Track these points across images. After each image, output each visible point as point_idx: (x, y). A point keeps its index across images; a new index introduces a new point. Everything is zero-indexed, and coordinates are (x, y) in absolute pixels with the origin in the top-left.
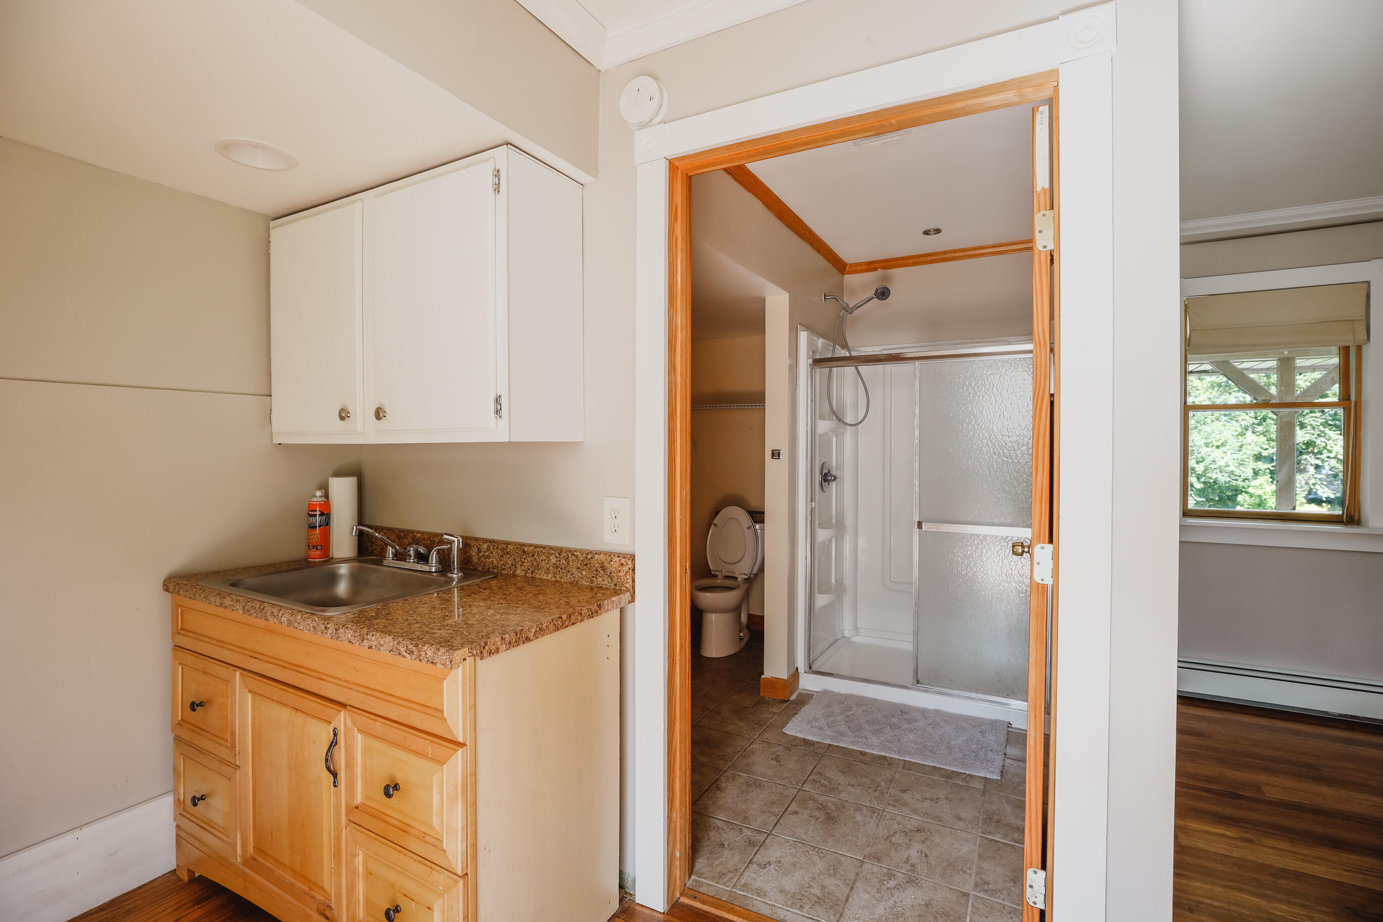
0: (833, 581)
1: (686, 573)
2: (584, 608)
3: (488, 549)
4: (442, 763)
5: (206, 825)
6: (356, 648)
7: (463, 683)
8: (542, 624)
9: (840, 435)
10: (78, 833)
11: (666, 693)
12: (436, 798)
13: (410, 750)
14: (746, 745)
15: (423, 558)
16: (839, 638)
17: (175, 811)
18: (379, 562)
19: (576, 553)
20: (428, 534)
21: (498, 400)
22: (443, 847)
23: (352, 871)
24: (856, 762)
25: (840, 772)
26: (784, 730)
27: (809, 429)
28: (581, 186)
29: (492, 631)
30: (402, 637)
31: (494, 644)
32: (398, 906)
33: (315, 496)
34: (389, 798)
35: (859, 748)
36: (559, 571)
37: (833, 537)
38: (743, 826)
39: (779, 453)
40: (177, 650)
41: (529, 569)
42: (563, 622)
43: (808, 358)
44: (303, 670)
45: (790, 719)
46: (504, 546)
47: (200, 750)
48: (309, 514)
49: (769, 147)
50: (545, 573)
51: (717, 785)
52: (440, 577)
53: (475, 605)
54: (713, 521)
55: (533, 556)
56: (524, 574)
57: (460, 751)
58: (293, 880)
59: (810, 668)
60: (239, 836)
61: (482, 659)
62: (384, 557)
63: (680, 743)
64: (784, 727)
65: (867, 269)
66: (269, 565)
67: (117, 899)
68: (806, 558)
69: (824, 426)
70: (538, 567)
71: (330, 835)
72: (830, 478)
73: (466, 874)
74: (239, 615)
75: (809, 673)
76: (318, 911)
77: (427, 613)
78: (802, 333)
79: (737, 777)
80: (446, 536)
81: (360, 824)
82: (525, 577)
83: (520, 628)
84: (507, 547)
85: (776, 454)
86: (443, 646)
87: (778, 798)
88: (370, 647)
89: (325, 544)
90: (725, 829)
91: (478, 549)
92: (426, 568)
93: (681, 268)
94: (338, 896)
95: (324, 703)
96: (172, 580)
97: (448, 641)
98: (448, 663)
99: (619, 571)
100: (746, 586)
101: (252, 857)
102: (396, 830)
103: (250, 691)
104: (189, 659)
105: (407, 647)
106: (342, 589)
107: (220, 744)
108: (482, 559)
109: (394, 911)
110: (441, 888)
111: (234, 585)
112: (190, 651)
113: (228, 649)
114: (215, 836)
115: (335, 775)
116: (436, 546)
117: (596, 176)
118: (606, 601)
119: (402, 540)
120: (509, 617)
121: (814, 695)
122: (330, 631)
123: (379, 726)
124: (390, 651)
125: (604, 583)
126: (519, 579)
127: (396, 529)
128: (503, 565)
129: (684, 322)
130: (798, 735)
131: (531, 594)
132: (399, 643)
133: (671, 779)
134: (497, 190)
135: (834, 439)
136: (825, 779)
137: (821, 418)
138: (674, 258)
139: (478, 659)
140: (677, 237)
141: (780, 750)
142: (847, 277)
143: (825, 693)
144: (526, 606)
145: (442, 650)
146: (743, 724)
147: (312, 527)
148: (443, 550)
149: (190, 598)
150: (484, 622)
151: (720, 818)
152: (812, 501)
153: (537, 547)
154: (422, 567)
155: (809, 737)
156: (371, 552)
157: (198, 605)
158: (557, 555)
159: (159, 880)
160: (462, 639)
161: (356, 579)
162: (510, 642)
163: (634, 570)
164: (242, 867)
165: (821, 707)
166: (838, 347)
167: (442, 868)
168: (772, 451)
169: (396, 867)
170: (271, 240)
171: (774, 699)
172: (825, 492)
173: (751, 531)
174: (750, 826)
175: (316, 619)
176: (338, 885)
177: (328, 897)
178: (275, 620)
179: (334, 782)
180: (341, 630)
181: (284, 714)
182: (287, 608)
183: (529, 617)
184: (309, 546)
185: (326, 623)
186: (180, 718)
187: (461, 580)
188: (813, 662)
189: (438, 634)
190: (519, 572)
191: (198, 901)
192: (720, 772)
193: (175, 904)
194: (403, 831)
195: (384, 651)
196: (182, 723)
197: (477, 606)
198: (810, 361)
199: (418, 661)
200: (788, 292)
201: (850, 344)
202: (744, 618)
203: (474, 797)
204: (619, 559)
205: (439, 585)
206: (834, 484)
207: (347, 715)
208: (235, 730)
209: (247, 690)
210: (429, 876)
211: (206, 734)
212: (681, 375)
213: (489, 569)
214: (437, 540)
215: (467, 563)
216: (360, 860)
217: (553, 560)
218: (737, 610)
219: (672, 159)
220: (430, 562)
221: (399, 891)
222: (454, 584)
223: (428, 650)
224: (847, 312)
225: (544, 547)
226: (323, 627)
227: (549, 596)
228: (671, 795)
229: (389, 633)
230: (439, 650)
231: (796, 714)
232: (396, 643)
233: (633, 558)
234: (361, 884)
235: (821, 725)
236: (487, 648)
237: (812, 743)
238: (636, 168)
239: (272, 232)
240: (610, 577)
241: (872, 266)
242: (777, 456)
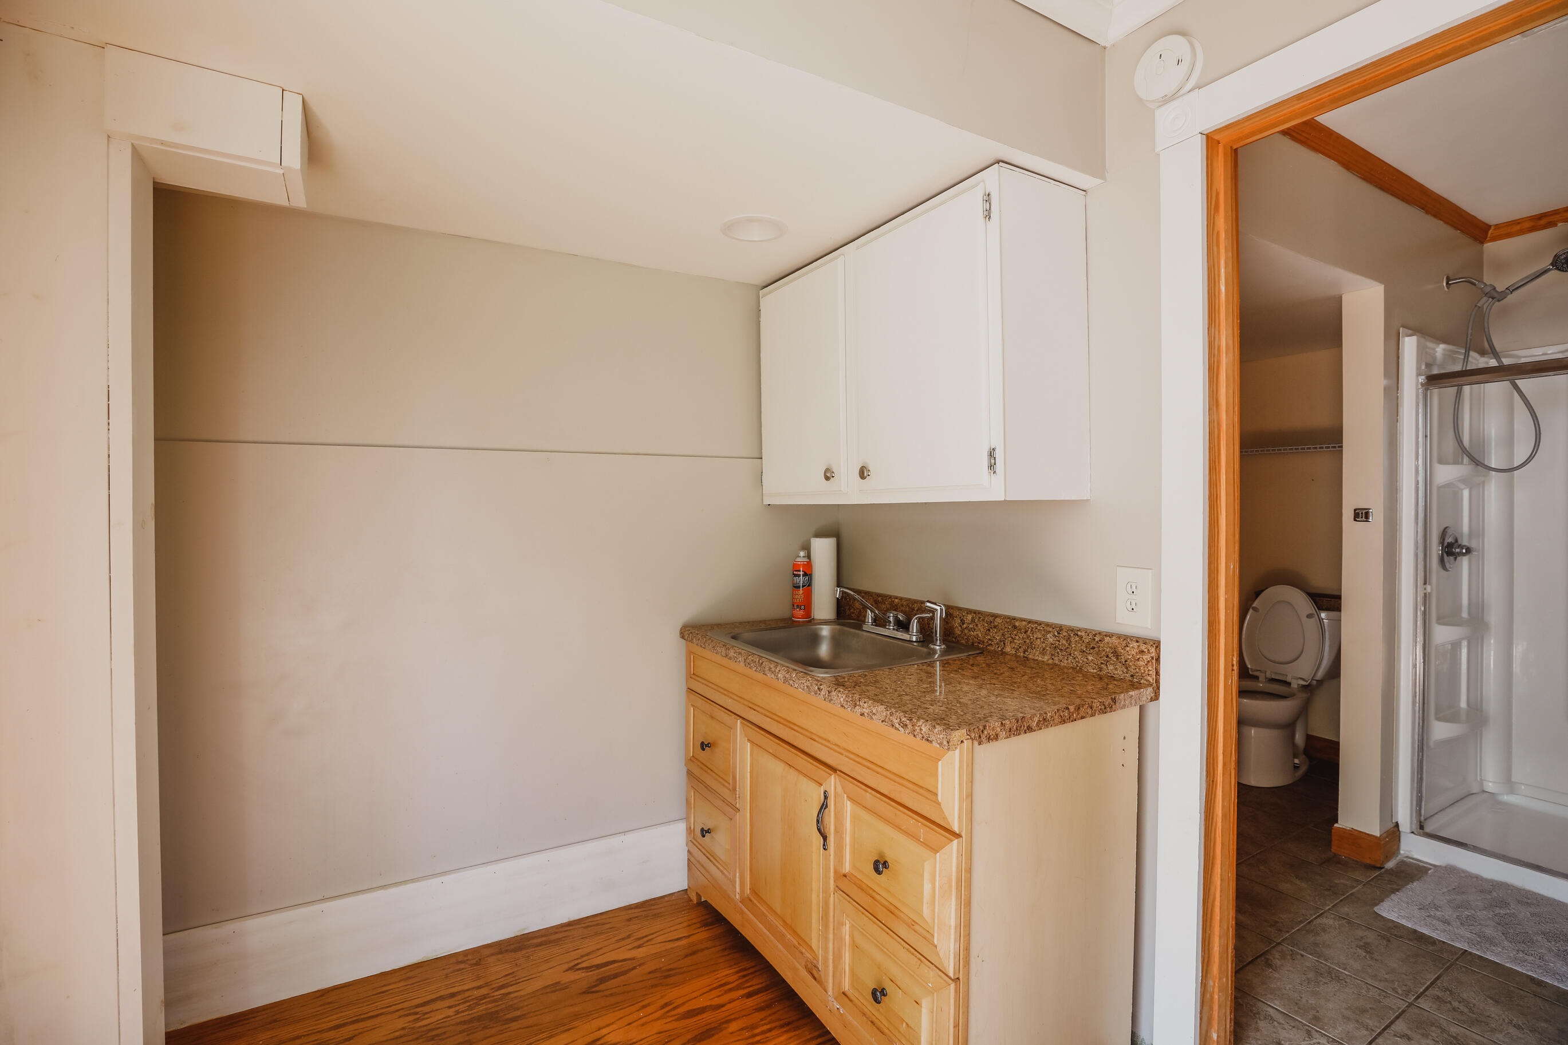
0: (1463, 704)
1: (1233, 670)
2: (1096, 701)
3: (973, 620)
4: (935, 850)
5: (711, 857)
6: (848, 713)
7: (960, 767)
8: (1046, 713)
9: (1477, 487)
10: (622, 837)
11: (1203, 822)
12: (927, 887)
13: (900, 829)
14: (1311, 915)
15: (903, 626)
16: (1474, 792)
17: (687, 838)
18: (859, 627)
19: (1079, 633)
20: (907, 600)
21: (991, 454)
22: (933, 942)
23: (839, 939)
24: (1522, 992)
25: (1491, 998)
26: (1376, 909)
27: (1421, 479)
28: (1084, 193)
29: (990, 714)
30: (895, 708)
31: (993, 730)
32: (884, 989)
33: (799, 556)
34: (878, 874)
35: (1528, 970)
36: (1058, 653)
37: (1463, 639)
38: (1313, 1028)
39: (1367, 513)
40: (689, 692)
41: (1020, 647)
42: (1071, 715)
43: (1419, 374)
44: (796, 728)
45: (1388, 896)
46: (991, 619)
47: (707, 787)
48: (793, 574)
49: (1370, 79)
50: (1040, 653)
51: (1268, 959)
52: (920, 646)
53: (964, 682)
54: (1252, 604)
55: (1026, 632)
56: (1014, 653)
57: (955, 842)
58: (784, 931)
59: (1422, 827)
60: (738, 874)
61: (980, 744)
62: (864, 622)
63: (1221, 891)
64: (1377, 905)
65: (1532, 226)
66: (760, 622)
67: (647, 901)
68: (1415, 666)
69: (1446, 473)
70: (1031, 646)
71: (818, 896)
72: (1458, 550)
73: (958, 978)
74: (741, 667)
75: (1419, 835)
76: (806, 968)
77: (915, 686)
78: (1407, 339)
79: (1299, 957)
80: (928, 604)
81: (847, 893)
82: (1017, 656)
83: (1022, 715)
84: (994, 620)
85: (1362, 515)
86: (938, 724)
87: (1370, 1006)
88: (862, 714)
89: (807, 605)
90: (1283, 1024)
91: (961, 620)
92: (906, 636)
93: (1226, 272)
94: (825, 960)
95: (815, 763)
96: (687, 629)
97: (944, 719)
98: (945, 743)
99: (1138, 660)
100: (1304, 695)
101: (748, 897)
102: (885, 910)
103: (749, 740)
104: (700, 702)
105: (901, 720)
106: (824, 650)
107: (724, 785)
108: (966, 631)
109: (880, 992)
110: (930, 985)
111: (734, 638)
112: (700, 695)
113: (731, 698)
114: (718, 868)
115: (825, 838)
116: (916, 615)
117: (1102, 176)
118: (1123, 695)
119: (880, 605)
120: (1005, 700)
121: (1430, 869)
122: (823, 693)
123: (869, 797)
124: (883, 721)
125: (1116, 672)
126: (1008, 657)
127: (873, 593)
128: (990, 640)
129: (1231, 343)
130: (1403, 922)
131: (1026, 676)
132: (892, 714)
133: (1207, 935)
134: (988, 216)
135: (1466, 493)
136: (1460, 1002)
137: (1441, 462)
138: (1216, 260)
139: (976, 743)
140: (1218, 233)
141: (1371, 937)
142: (1489, 247)
143: (1450, 870)
144: (1022, 689)
145: (938, 728)
146: (1304, 885)
147: (796, 587)
148: (923, 618)
149: (701, 646)
150: (978, 703)
151: (1274, 1006)
152: (1425, 583)
153: (1030, 622)
154: (902, 635)
155: (1425, 931)
156: (849, 615)
157: (708, 654)
158: (1056, 634)
159: (676, 895)
160: (958, 719)
161: (837, 642)
162: (1010, 729)
163: (1158, 660)
164: (740, 905)
165: (1445, 890)
166: (1473, 354)
167: (933, 964)
168: (1355, 510)
169: (883, 948)
170: (761, 308)
171: (1356, 861)
172: (1447, 570)
173: (1312, 622)
174: (1325, 1031)
175: (810, 679)
176: (826, 949)
177: (816, 958)
178: (773, 676)
179: (824, 845)
180: (834, 693)
181: (777, 768)
182: (783, 666)
183: (1029, 703)
184: (794, 606)
185: (819, 684)
186: (692, 755)
187: (944, 653)
188: (1425, 820)
189: (931, 710)
190: (1008, 649)
191: (705, 924)
192: (1270, 943)
193: (689, 920)
194: (891, 912)
195: (877, 720)
196: (692, 759)
197: (968, 684)
198: (1422, 379)
199: (912, 736)
200: (1381, 282)
201: (1498, 346)
202: (1299, 739)
203: (969, 896)
204: (1138, 644)
205: (920, 656)
206: (1466, 560)
207: (837, 779)
208: (736, 775)
209: (747, 738)
210: (918, 968)
211: (711, 773)
212: (1227, 411)
213: (973, 644)
214: (916, 607)
215: (949, 635)
216: (846, 929)
217: (1051, 639)
218: (1289, 727)
219: (1211, 132)
220: (911, 630)
221: (885, 974)
222: (936, 657)
223: (923, 725)
224: (1493, 298)
225: (1039, 623)
226: (817, 687)
227: (1048, 681)
228: (1206, 956)
229: (882, 703)
230: (934, 727)
231: (1398, 890)
232: (888, 713)
233: (1157, 644)
234: (847, 955)
235: (1447, 917)
236: (986, 733)
237: (1433, 942)
238: (1159, 155)
239: (761, 300)
240: (1125, 664)
241: (1543, 222)
242: (1364, 518)
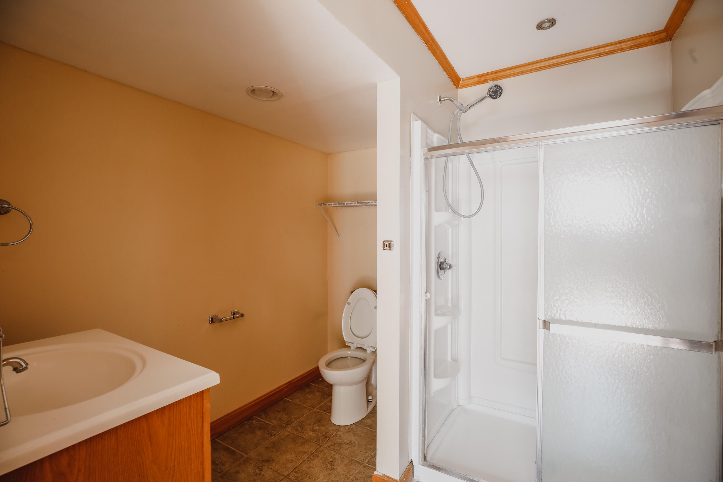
9: (455, 226)
16: (454, 408)
27: (424, 220)
37: (449, 324)
39: (390, 244)
43: (422, 146)
54: (348, 300)
59: (424, 459)
65: (479, 81)
72: (446, 266)
75: (423, 465)
78: (416, 122)
85: (387, 245)
100: (373, 357)
135: (450, 231)
137: (436, 211)
142: (461, 91)
152: (427, 291)
168: (384, 242)
172: (440, 279)
188: (426, 452)
198: (425, 149)
206: (449, 272)
218: (363, 381)
224: (461, 110)
241: (483, 79)
242: (388, 248)
